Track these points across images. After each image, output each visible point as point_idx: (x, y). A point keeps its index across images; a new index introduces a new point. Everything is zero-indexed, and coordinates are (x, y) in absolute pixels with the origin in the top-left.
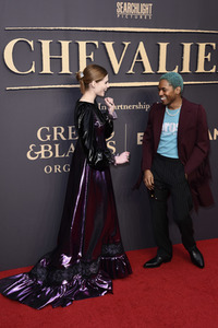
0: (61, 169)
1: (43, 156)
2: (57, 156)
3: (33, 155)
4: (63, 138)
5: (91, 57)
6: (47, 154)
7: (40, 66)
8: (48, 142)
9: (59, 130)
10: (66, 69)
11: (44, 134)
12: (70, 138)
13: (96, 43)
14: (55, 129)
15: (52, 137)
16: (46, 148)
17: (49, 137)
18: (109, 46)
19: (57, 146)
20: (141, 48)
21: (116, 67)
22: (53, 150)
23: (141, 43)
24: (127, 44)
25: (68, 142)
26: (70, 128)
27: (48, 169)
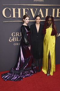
0: (18, 44)
3: (11, 40)
4: (19, 36)
5: (27, 13)
6: (14, 40)
8: (15, 37)
9: (18, 34)
10: (19, 16)
12: (21, 36)
13: (28, 9)
15: (16, 35)
16: (14, 38)
17: (15, 35)
18: (31, 10)
20: (41, 10)
21: (34, 16)
22: (16, 39)
23: (41, 9)
24: (36, 9)
26: (21, 33)
27: (15, 44)
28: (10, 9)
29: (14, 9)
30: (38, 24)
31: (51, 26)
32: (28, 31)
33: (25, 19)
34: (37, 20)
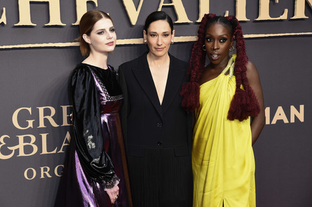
0: (52, 172)
1: (22, 153)
2: (45, 151)
4: (54, 124)
6: (28, 149)
8: (30, 131)
9: (47, 112)
11: (23, 119)
12: (65, 123)
14: (41, 110)
15: (36, 123)
16: (27, 140)
17: (30, 123)
19: (44, 136)
22: (39, 143)
26: (65, 108)
27: (30, 174)
30: (158, 57)
31: (230, 66)
32: (113, 99)
34: (153, 41)
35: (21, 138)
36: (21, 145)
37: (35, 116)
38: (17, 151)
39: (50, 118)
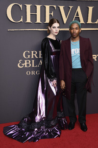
0: (35, 73)
1: (26, 66)
2: (33, 66)
3: (21, 65)
4: (36, 57)
5: (52, 14)
6: (28, 65)
7: (25, 18)
8: (29, 59)
9: (34, 53)
10: (38, 21)
12: (40, 57)
13: (55, 6)
14: (32, 52)
15: (31, 56)
16: (28, 62)
17: (29, 56)
18: (62, 8)
19: (33, 61)
20: (79, 10)
21: (65, 20)
22: (31, 63)
23: (79, 7)
24: (71, 7)
25: (39, 59)
26: (40, 52)
27: (28, 73)
28: (21, 6)
29: (28, 7)
32: (56, 50)
33: (52, 27)
35: (26, 61)
36: (26, 64)
37: (31, 54)
38: (25, 65)
39: (35, 55)
